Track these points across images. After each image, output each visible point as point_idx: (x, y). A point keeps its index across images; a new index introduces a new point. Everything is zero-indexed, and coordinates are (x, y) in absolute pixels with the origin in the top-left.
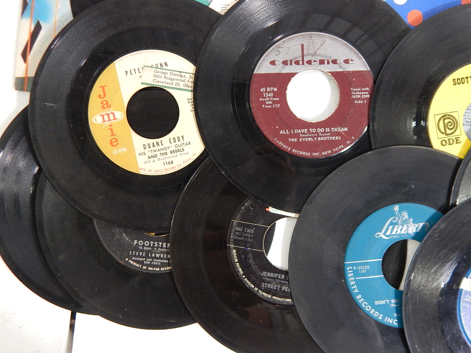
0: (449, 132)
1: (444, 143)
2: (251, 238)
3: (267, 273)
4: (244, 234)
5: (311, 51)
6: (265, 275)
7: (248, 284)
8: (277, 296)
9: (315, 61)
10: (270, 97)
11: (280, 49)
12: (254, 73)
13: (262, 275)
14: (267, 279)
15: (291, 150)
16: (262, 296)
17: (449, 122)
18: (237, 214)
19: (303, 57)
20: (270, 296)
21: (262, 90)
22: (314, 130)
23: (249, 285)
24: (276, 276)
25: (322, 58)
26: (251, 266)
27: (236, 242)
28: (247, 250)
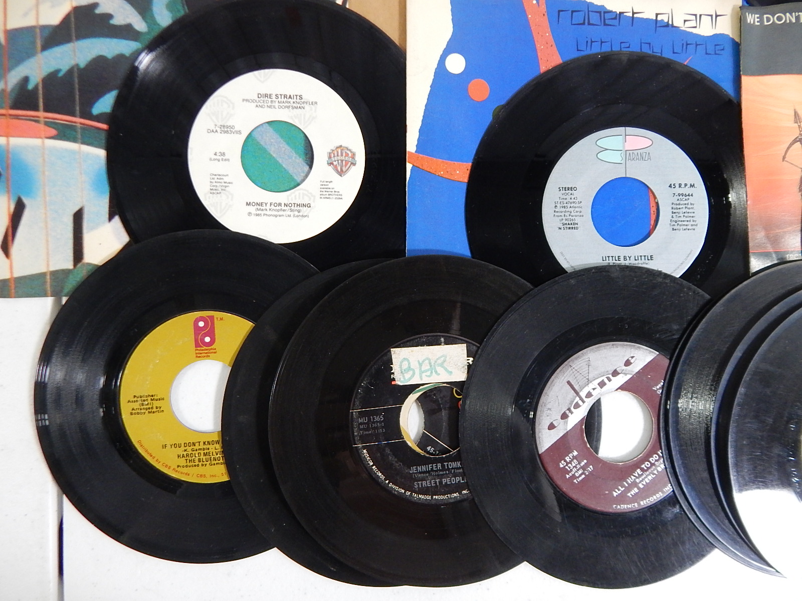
2: (382, 427)
3: (417, 468)
4: (372, 425)
5: (582, 382)
6: (415, 472)
7: (395, 491)
8: (439, 493)
9: (594, 389)
10: (575, 467)
12: (541, 453)
13: (411, 472)
14: (419, 475)
15: (639, 505)
16: (419, 500)
18: (355, 401)
19: (578, 394)
20: (429, 497)
21: (561, 466)
23: (397, 491)
24: (430, 468)
26: (393, 464)
27: (363, 439)
28: (382, 445)
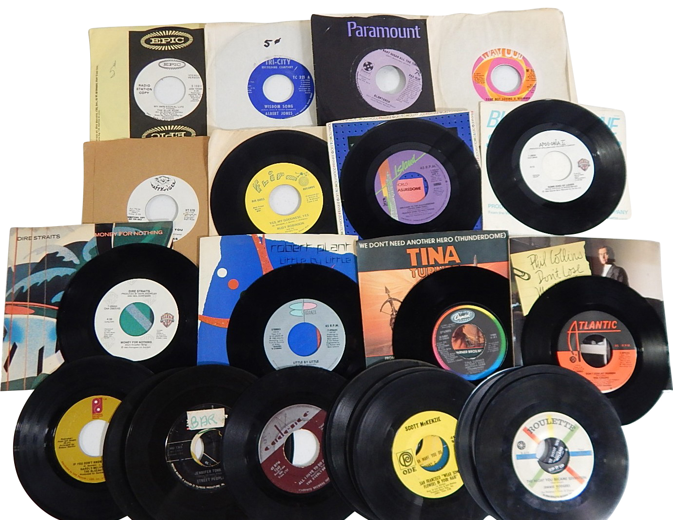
0: (407, 464)
1: (405, 472)
2: (182, 451)
4: (176, 451)
5: (283, 425)
6: (198, 474)
7: (187, 484)
8: (209, 485)
9: (288, 429)
10: (279, 470)
11: (265, 438)
12: (261, 463)
13: (196, 474)
14: (200, 476)
15: (313, 489)
16: (199, 489)
17: (407, 457)
19: (280, 432)
20: (204, 487)
21: (272, 469)
22: (317, 467)
24: (205, 472)
25: (291, 424)
26: (187, 471)
27: (172, 458)
28: (181, 461)
